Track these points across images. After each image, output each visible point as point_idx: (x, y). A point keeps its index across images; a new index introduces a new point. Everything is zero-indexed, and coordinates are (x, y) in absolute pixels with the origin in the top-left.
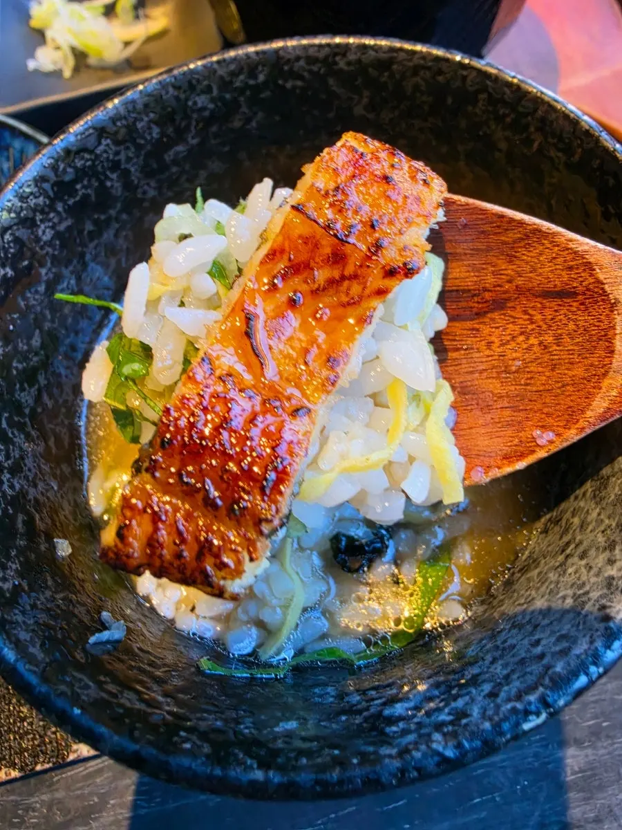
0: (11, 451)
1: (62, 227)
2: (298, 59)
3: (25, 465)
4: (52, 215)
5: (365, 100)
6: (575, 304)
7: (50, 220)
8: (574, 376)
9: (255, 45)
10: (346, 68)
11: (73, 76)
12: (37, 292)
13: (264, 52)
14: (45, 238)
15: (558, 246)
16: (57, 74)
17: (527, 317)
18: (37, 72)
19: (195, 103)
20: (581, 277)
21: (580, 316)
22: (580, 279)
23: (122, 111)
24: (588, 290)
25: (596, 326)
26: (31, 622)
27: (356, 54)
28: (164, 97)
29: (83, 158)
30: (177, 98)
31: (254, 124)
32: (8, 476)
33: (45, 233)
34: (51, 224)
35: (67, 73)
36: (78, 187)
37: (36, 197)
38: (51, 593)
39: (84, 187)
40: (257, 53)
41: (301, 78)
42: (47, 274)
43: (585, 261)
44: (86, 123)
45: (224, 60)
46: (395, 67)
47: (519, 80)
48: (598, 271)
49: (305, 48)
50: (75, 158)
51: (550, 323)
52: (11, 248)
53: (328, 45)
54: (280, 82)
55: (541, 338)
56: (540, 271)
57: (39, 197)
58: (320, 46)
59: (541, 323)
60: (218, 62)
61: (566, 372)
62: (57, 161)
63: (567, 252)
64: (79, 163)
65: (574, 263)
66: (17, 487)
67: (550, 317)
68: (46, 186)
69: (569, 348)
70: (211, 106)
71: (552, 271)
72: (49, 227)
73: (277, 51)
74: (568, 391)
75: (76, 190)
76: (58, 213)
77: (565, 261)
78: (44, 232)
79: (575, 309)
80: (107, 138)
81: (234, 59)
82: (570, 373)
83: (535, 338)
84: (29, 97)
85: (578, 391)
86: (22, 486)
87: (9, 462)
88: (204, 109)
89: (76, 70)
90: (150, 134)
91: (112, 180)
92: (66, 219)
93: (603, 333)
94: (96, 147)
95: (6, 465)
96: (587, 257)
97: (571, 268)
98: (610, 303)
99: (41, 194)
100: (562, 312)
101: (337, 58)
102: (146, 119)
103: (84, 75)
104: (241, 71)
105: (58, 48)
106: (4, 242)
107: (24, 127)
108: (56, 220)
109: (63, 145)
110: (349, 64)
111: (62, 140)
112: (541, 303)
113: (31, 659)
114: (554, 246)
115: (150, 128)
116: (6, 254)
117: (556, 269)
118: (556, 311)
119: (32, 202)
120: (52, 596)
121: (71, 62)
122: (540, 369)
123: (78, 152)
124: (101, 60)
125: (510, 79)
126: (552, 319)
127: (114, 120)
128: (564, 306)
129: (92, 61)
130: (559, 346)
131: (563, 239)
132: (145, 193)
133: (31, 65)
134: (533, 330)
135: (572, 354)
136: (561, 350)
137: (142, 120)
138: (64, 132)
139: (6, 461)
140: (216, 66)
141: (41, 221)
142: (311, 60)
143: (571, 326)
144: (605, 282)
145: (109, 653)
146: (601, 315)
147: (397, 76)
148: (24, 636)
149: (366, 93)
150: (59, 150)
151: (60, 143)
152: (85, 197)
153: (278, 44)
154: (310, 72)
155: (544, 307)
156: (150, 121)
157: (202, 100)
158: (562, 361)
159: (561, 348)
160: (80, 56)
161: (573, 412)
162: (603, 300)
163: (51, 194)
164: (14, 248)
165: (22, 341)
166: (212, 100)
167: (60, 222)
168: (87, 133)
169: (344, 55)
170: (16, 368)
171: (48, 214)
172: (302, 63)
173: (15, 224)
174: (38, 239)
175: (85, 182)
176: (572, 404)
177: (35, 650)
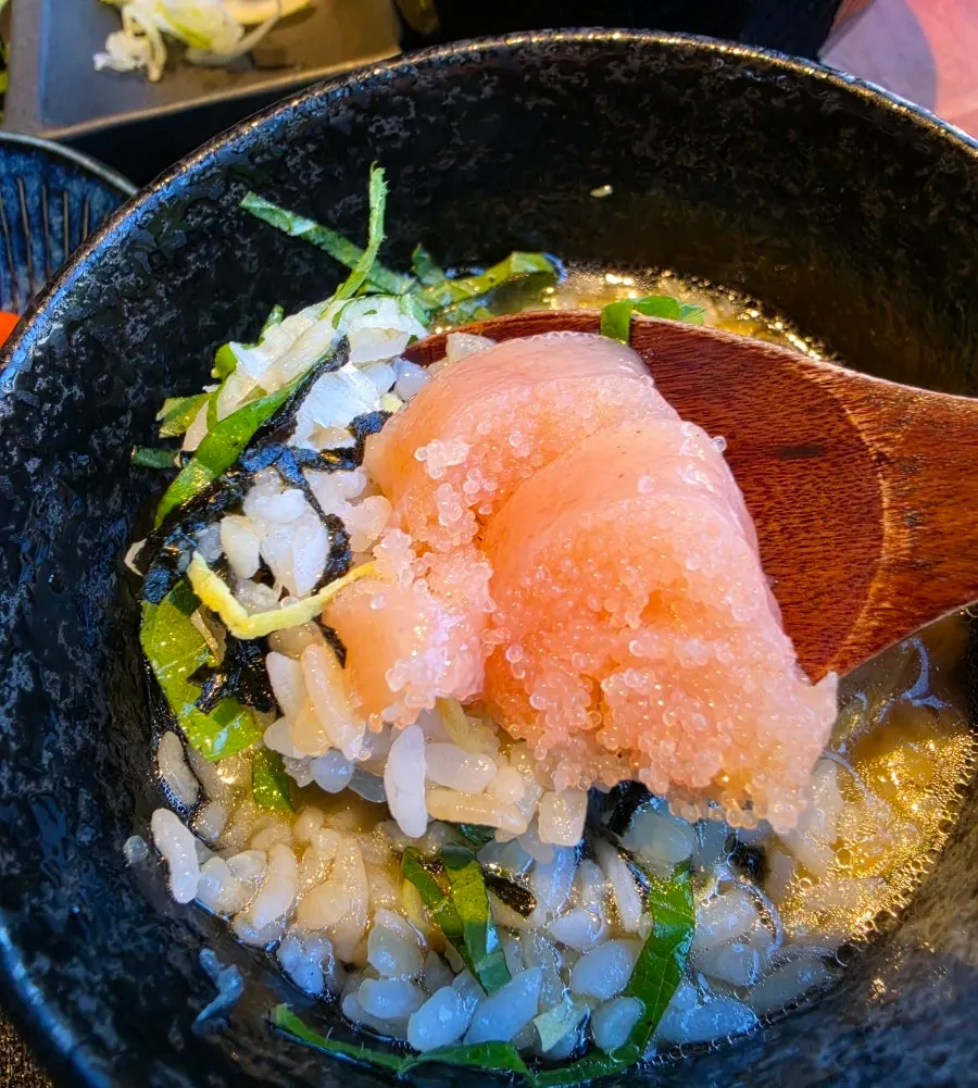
0: (71, 683)
1: (162, 321)
2: (547, 63)
3: (92, 706)
4: (147, 302)
5: (653, 132)
6: (824, 465)
7: (143, 311)
8: (831, 578)
9: (481, 41)
10: (624, 80)
11: (161, 80)
12: (120, 426)
13: (493, 52)
14: (134, 338)
15: (789, 377)
16: (139, 74)
17: (763, 489)
18: (107, 71)
19: (380, 129)
20: (827, 423)
21: (834, 484)
22: (827, 426)
23: (264, 139)
24: (840, 442)
25: (856, 498)
26: (98, 978)
27: (641, 58)
28: (333, 121)
29: (199, 214)
30: (352, 121)
31: (471, 163)
32: (65, 724)
33: (136, 331)
34: (145, 317)
35: (155, 74)
36: (190, 258)
37: (123, 275)
38: (128, 925)
39: (199, 258)
40: (482, 53)
41: (551, 93)
42: (135, 396)
43: (829, 397)
44: (208, 157)
45: (430, 63)
46: (705, 80)
47: (909, 108)
48: (849, 412)
49: (560, 46)
50: (187, 213)
51: (794, 496)
52: (82, 354)
53: (597, 43)
54: (518, 99)
55: (785, 521)
56: (772, 417)
57: (129, 273)
58: (584, 44)
59: (782, 498)
60: (420, 66)
61: (820, 572)
62: (158, 217)
63: (803, 386)
64: (193, 221)
65: (815, 402)
66: (79, 743)
67: (793, 487)
68: (140, 256)
69: (824, 535)
70: (404, 134)
71: (787, 417)
72: (142, 321)
73: (514, 50)
74: (824, 602)
75: (187, 264)
76: (159, 300)
77: (803, 400)
78: (134, 329)
79: (825, 473)
80: (238, 182)
81: (446, 62)
82: (826, 575)
83: (775, 521)
84: (98, 112)
85: (836, 602)
86: (87, 742)
87: (68, 700)
88: (395, 137)
89: (168, 68)
90: (308, 176)
91: (242, 247)
92: (170, 308)
93: (866, 509)
94: (221, 197)
95: (62, 705)
96: (830, 391)
97: (811, 410)
98: (871, 462)
99: (131, 268)
100: (809, 479)
101: (611, 65)
102: (301, 153)
103: (182, 77)
104: (454, 80)
105: (141, 34)
106: (70, 344)
107: (87, 162)
108: (153, 311)
109: (169, 192)
110: (628, 74)
111: (168, 184)
112: (778, 466)
113: (97, 1044)
114: (785, 378)
115: (307, 167)
116: (72, 364)
117: (793, 413)
118: (799, 477)
119: (117, 282)
120: (130, 930)
121: (161, 56)
122: (785, 571)
123: (192, 204)
124: (210, 52)
125: (895, 106)
126: (796, 491)
127: (251, 154)
128: (810, 469)
129: (193, 55)
130: (808, 532)
131: (794, 367)
132: (295, 267)
133: (100, 61)
134: (771, 509)
135: (827, 544)
136: (813, 539)
137: (295, 152)
138: (172, 172)
139: (62, 698)
140: (414, 72)
141: (130, 311)
142: (567, 66)
143: (824, 501)
144: (860, 428)
145: (220, 1030)
146: (860, 480)
147: (708, 95)
148: (87, 1004)
149: (655, 119)
150: (162, 200)
151: (163, 189)
152: (200, 273)
153: (516, 40)
154: (565, 84)
155: (783, 472)
156: (309, 155)
157: (390, 125)
158: (814, 556)
159: (811, 535)
160: (175, 46)
161: (830, 636)
162: (861, 456)
163: (148, 268)
164: (87, 355)
165: (93, 503)
166: (407, 125)
167: (160, 314)
168: (208, 174)
169: (622, 60)
170: (83, 546)
171: (141, 300)
172: (553, 70)
173: (89, 317)
174: (123, 343)
175: (202, 251)
176: (828, 625)
177: (105, 1030)
